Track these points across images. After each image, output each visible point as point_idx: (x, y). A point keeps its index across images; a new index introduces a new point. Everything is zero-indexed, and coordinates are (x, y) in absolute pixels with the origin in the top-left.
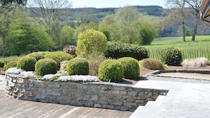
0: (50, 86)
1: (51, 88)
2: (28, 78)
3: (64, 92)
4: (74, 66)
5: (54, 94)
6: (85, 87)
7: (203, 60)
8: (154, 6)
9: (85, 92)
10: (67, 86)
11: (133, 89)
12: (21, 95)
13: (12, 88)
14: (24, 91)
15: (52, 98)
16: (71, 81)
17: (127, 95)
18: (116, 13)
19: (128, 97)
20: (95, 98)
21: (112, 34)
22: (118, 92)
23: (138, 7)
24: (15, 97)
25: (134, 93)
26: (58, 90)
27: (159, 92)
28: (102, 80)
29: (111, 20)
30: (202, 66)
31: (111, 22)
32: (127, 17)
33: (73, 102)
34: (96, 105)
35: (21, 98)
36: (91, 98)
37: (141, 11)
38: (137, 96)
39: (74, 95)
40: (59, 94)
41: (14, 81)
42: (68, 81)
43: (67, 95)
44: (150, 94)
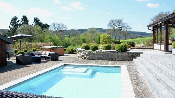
0: (99, 54)
1: (99, 55)
2: (90, 52)
3: (104, 56)
4: (107, 46)
5: (100, 57)
6: (113, 54)
7: (142, 45)
8: (99, 28)
9: (112, 55)
10: (105, 54)
11: (130, 53)
12: (87, 58)
13: (83, 56)
14: (88, 56)
15: (100, 58)
16: (107, 52)
17: (128, 55)
18: (88, 31)
19: (129, 56)
20: (116, 57)
21: (86, 40)
22: (125, 55)
23: (97, 29)
24: (85, 59)
25: (131, 55)
26: (102, 55)
27: (140, 53)
28: (118, 51)
29: (86, 34)
30: (143, 47)
31: (85, 35)
32: (92, 33)
33: (108, 59)
34: (117, 60)
35: (87, 59)
36: (115, 57)
37: (98, 30)
38: (132, 55)
39: (108, 57)
40: (102, 57)
41: (84, 53)
42: (106, 52)
43: (105, 57)
44: (137, 54)
